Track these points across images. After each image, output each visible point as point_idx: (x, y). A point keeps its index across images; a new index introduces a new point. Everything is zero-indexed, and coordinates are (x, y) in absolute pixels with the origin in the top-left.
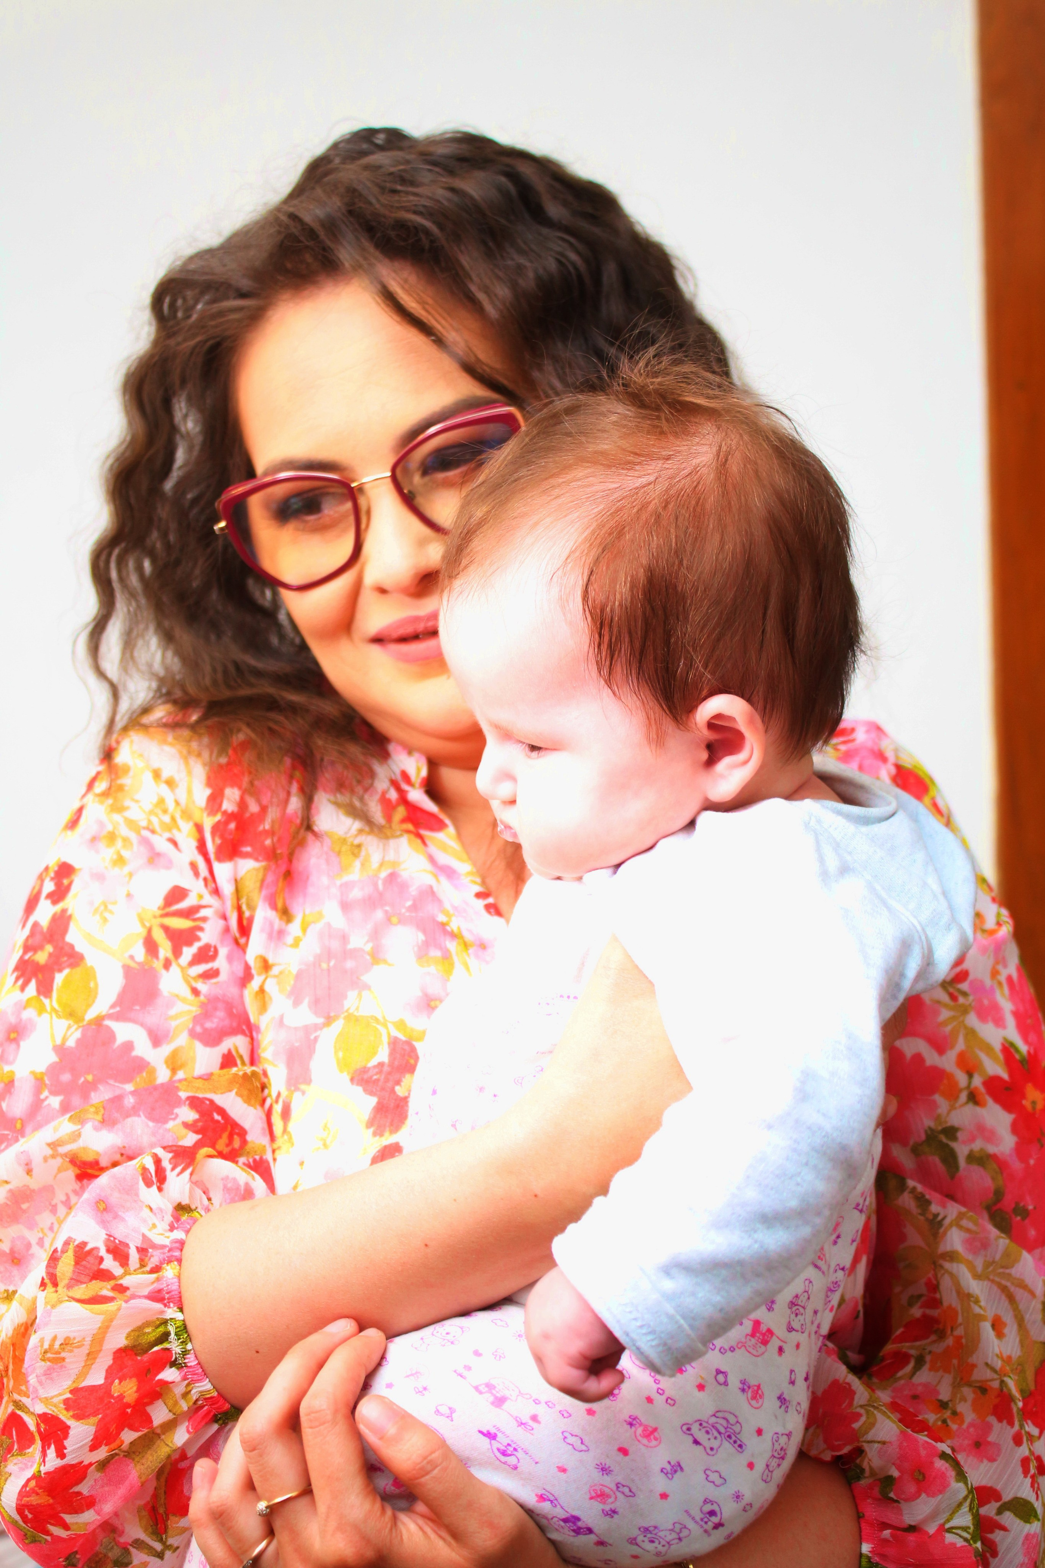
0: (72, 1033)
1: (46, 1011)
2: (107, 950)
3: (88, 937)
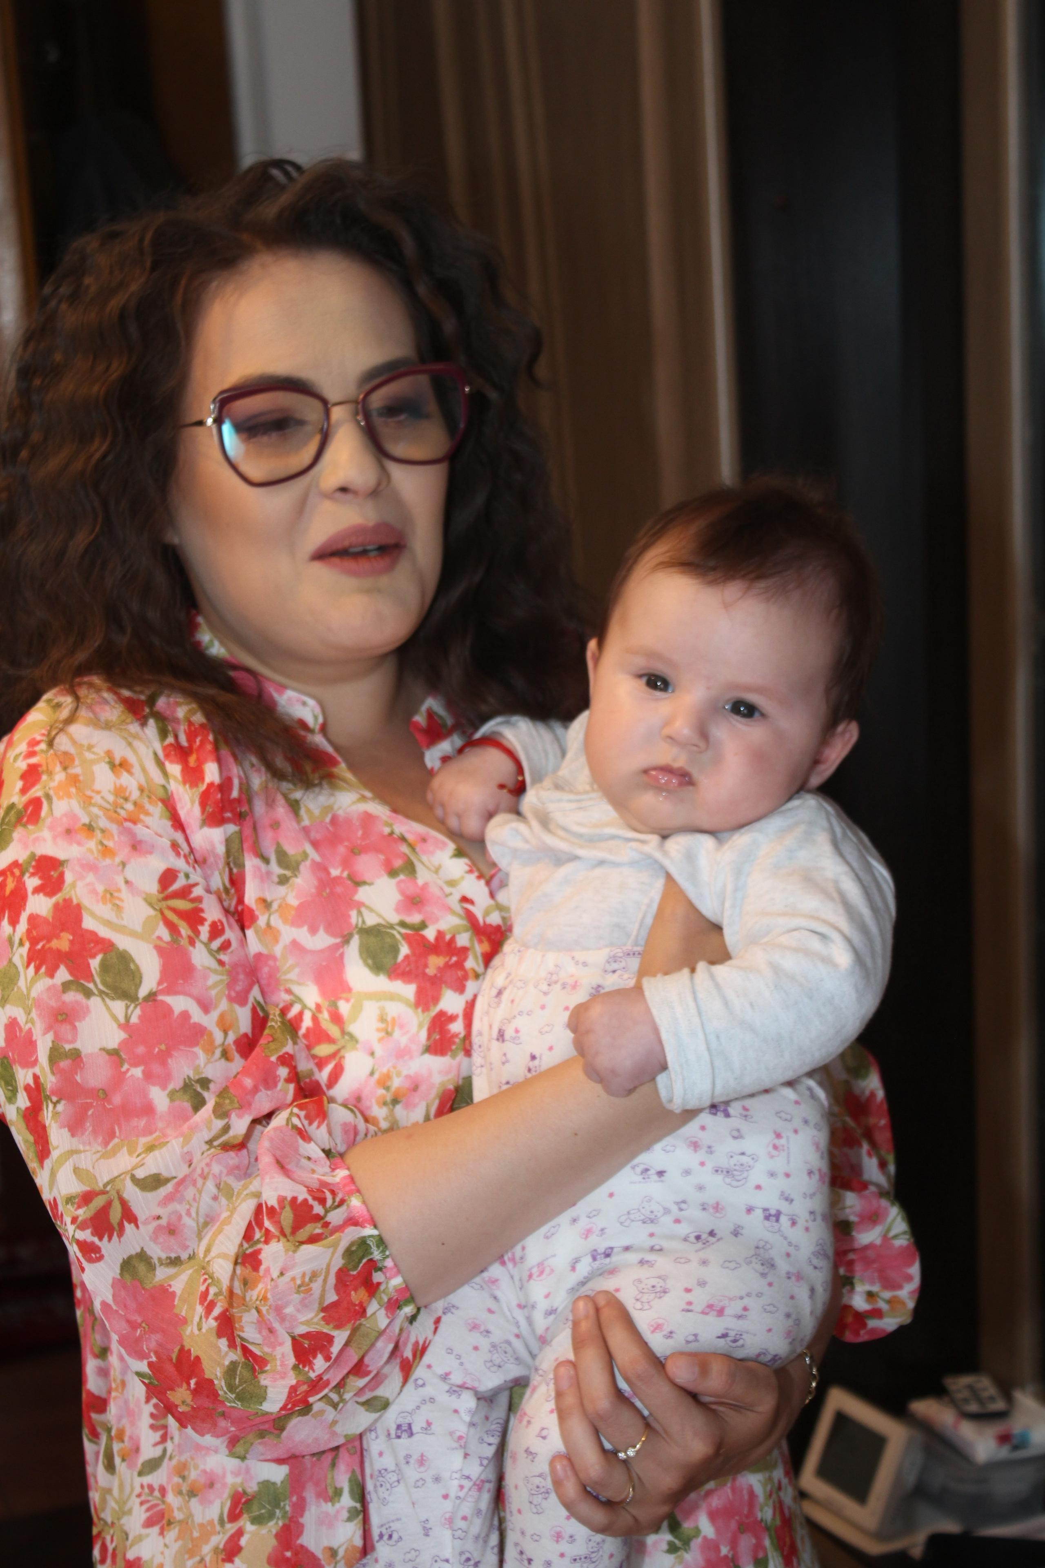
0: (133, 1011)
1: (94, 994)
2: (133, 934)
3: (108, 924)
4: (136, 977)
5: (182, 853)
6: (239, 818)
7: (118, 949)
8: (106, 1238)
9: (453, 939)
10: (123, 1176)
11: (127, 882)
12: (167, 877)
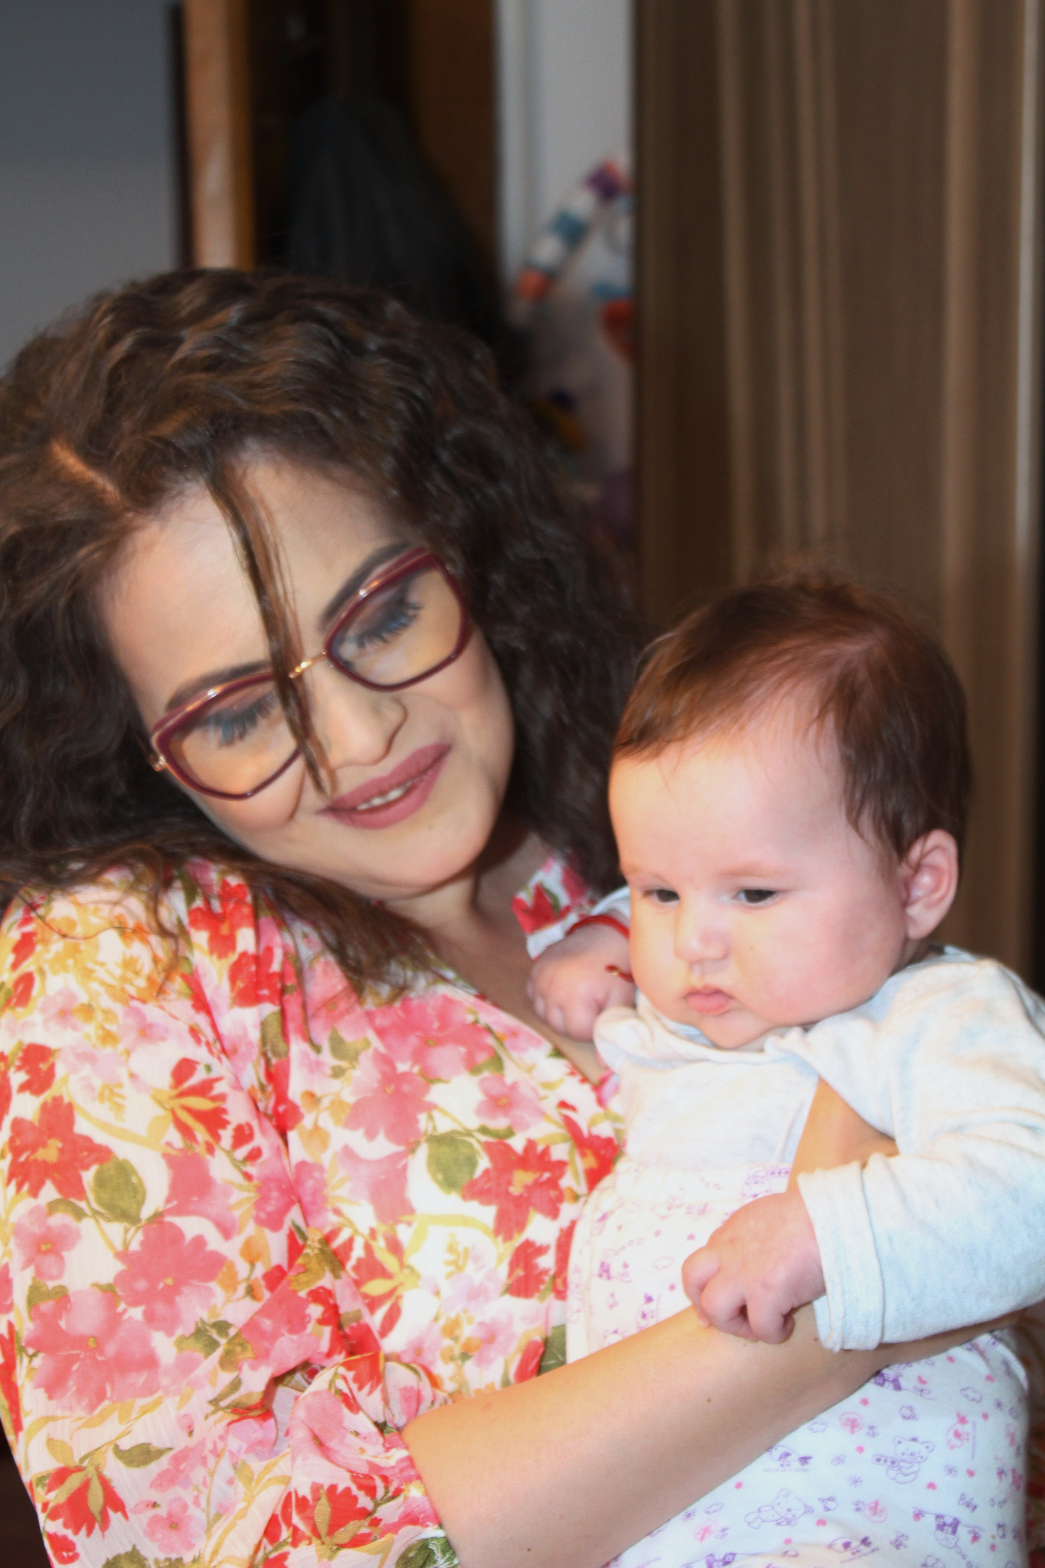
0: (133, 1236)
1: (85, 1215)
2: (135, 1139)
3: (105, 1127)
4: (138, 1192)
5: (203, 1039)
6: (280, 995)
7: (117, 1158)
8: (83, 1531)
9: (546, 1151)
10: (104, 1448)
11: (133, 1076)
12: (184, 1069)
